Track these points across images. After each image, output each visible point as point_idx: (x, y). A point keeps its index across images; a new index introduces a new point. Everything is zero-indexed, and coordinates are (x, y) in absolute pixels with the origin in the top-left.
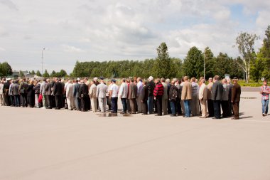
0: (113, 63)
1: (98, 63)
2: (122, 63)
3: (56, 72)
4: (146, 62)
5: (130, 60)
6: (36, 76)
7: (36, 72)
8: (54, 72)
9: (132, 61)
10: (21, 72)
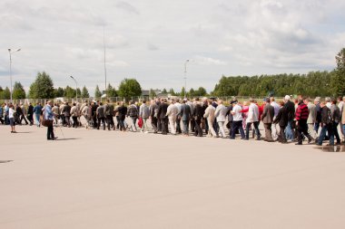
0: (267, 77)
1: (247, 78)
2: (278, 77)
3: (195, 90)
4: (310, 75)
5: (288, 74)
6: (169, 96)
7: (168, 91)
8: (192, 91)
9: (291, 75)
10: (152, 90)
